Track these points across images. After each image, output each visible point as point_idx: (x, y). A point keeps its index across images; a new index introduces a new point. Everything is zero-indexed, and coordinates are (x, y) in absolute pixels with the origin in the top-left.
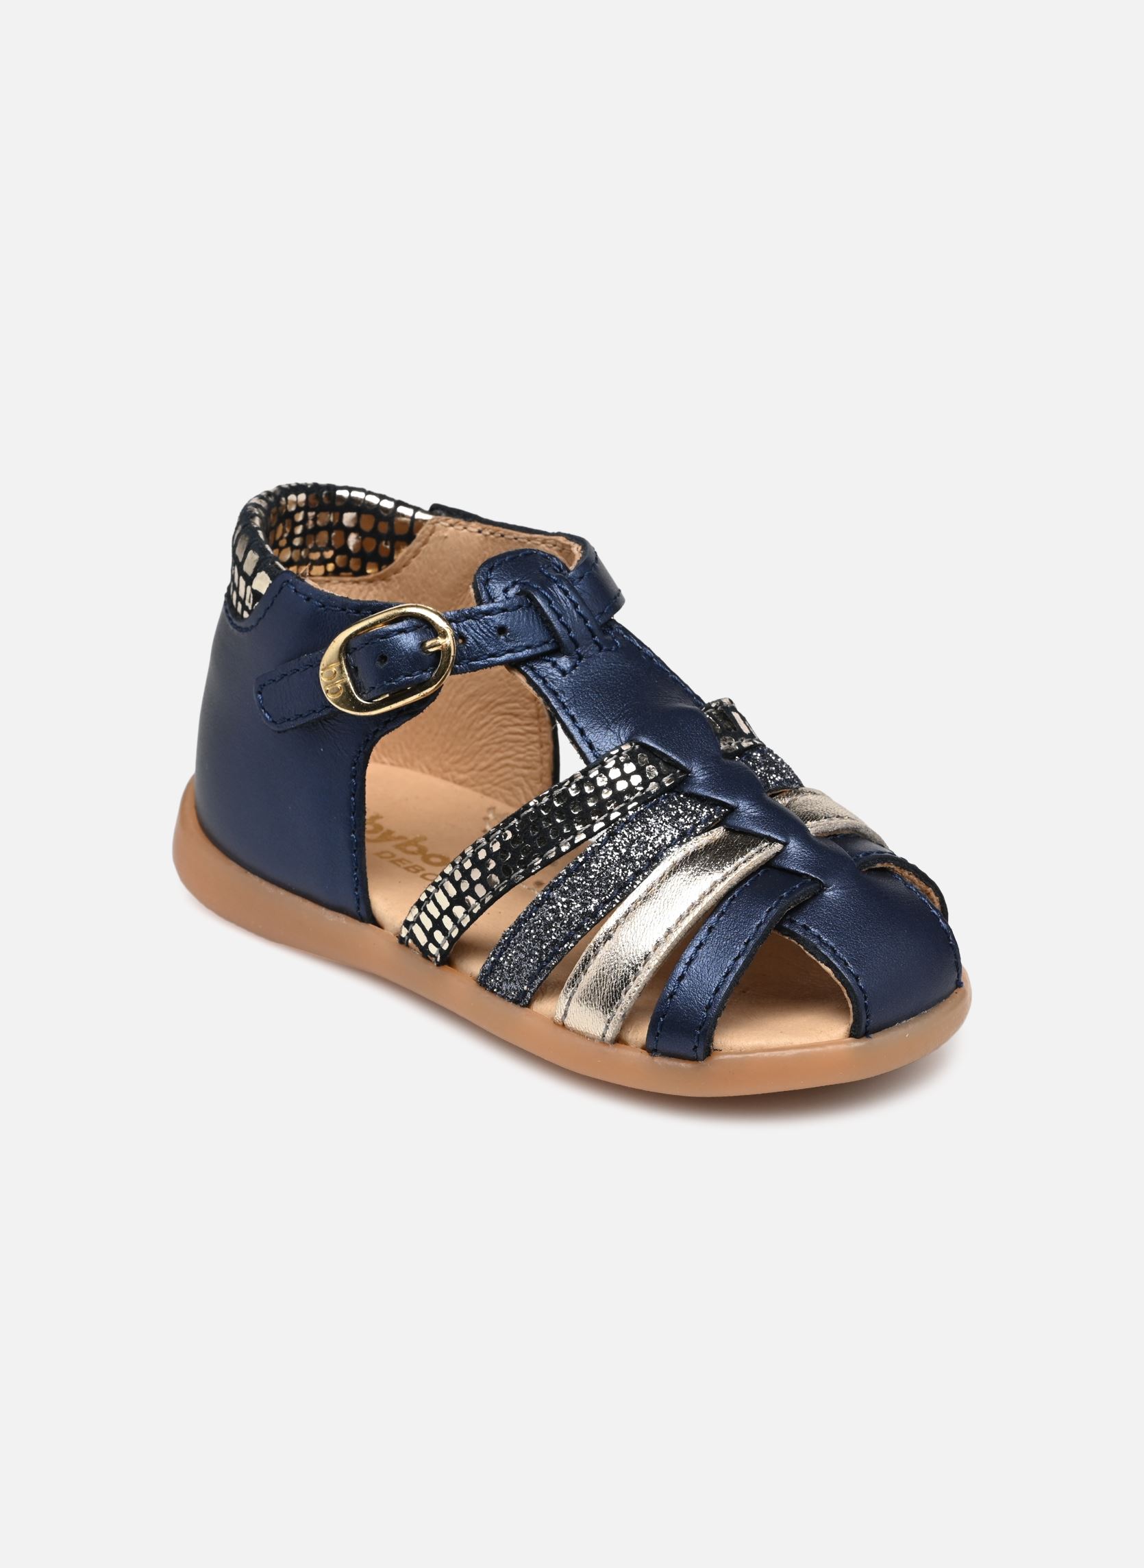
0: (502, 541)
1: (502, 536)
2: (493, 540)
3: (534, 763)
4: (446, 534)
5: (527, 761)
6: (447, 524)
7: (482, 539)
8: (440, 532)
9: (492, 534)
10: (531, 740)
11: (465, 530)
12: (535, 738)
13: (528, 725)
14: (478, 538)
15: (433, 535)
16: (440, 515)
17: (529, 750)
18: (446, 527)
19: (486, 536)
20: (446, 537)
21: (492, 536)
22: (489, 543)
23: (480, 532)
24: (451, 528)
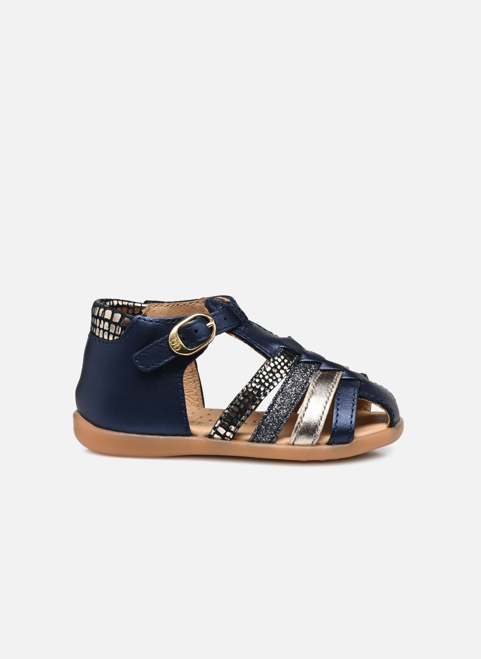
0: (178, 307)
1: (178, 305)
2: (174, 308)
3: (192, 389)
4: (155, 309)
5: (189, 389)
6: (154, 306)
7: (169, 308)
8: (152, 309)
9: (173, 305)
10: (190, 381)
11: (162, 307)
12: (191, 380)
13: (187, 376)
14: (168, 308)
15: (149, 311)
16: (150, 303)
17: (189, 385)
18: (154, 307)
19: (170, 307)
20: (155, 310)
21: (173, 306)
22: (172, 309)
23: (168, 306)
24: (156, 307)
